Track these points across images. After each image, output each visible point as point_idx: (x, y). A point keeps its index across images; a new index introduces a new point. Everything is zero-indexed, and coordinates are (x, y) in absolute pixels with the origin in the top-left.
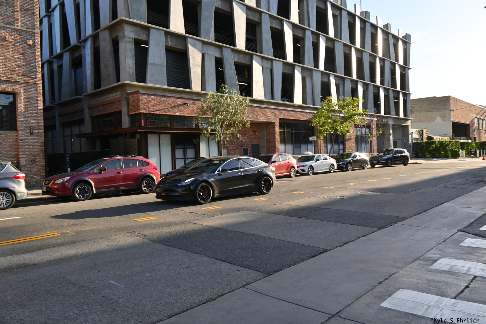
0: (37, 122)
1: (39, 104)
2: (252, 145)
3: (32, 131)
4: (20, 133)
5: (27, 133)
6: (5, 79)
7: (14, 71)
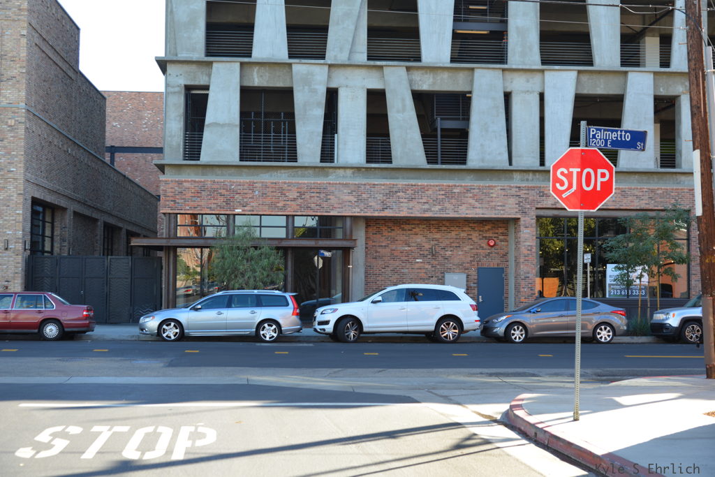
0: (14, 232)
1: (18, 207)
2: (479, 269)
3: (7, 245)
5: (0, 249)
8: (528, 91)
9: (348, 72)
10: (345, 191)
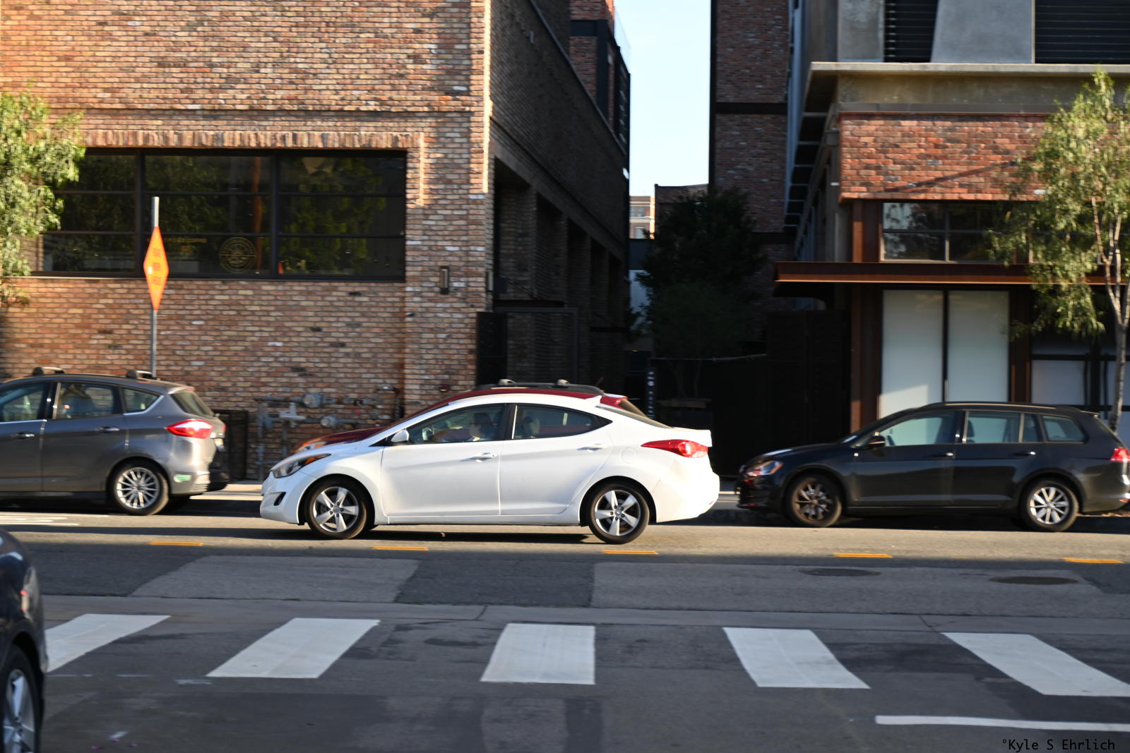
0: (464, 249)
1: (472, 184)
3: (449, 282)
4: (409, 289)
5: (431, 290)
6: (371, 108)
7: (401, 76)
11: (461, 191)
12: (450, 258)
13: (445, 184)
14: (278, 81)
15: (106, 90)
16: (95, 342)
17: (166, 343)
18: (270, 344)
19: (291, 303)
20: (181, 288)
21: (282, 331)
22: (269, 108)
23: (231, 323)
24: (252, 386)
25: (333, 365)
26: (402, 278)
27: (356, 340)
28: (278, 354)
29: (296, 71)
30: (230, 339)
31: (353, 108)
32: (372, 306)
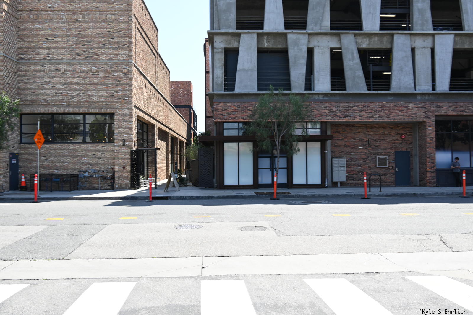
0: (128, 135)
1: (130, 120)
2: (396, 153)
3: (124, 143)
4: (115, 145)
5: (120, 145)
6: (106, 103)
7: (113, 96)
8: (424, 47)
9: (319, 38)
10: (323, 107)
11: (127, 122)
12: (125, 138)
13: (123, 120)
14: (84, 97)
15: (43, 100)
16: (42, 159)
17: (59, 158)
18: (83, 158)
19: (88, 149)
20: (62, 146)
21: (86, 155)
22: (81, 103)
23: (74, 154)
24: (79, 168)
25: (98, 163)
26: (114, 143)
27: (104, 157)
28: (85, 160)
29: (89, 95)
30: (74, 157)
31: (101, 103)
32: (107, 149)
